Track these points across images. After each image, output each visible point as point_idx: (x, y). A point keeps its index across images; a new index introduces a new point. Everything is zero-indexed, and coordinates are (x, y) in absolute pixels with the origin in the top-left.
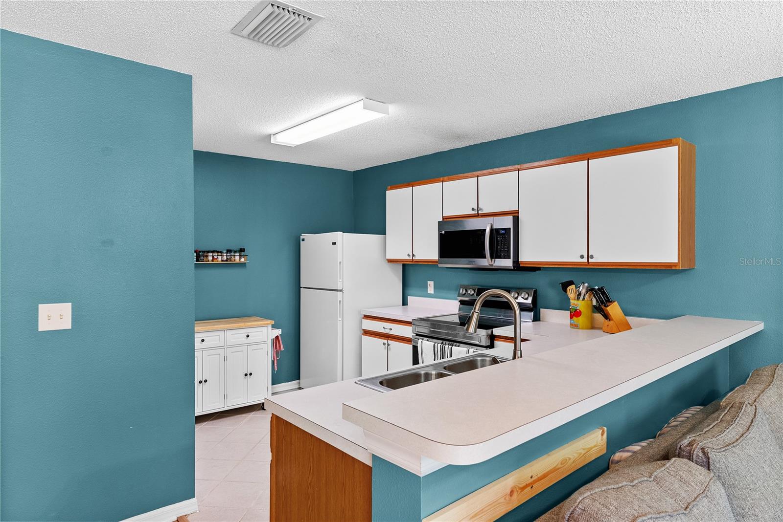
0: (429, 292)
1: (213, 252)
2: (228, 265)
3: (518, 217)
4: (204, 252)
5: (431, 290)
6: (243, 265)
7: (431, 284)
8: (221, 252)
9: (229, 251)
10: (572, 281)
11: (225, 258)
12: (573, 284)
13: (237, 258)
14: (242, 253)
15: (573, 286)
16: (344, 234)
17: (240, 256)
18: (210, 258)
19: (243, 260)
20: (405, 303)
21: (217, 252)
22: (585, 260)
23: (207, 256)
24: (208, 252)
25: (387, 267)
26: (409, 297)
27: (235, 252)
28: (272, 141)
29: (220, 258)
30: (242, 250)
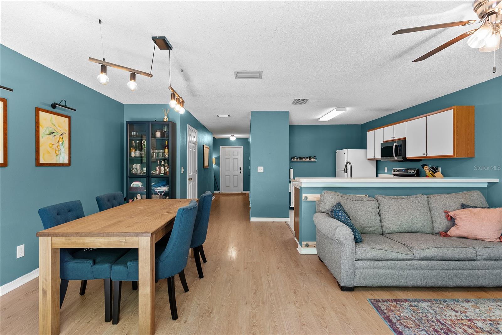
0: (385, 172)
1: (305, 157)
2: (310, 161)
3: (406, 140)
4: (302, 157)
5: (386, 171)
6: (315, 161)
7: (386, 168)
8: (308, 157)
9: (310, 157)
10: (426, 164)
11: (309, 159)
12: (426, 165)
13: (313, 159)
14: (315, 158)
15: (427, 166)
16: (348, 150)
17: (314, 159)
18: (304, 159)
19: (315, 160)
20: (377, 176)
21: (306, 157)
22: (425, 155)
23: (303, 159)
24: (303, 157)
25: (368, 162)
26: (379, 174)
27: (312, 157)
28: (319, 121)
29: (307, 159)
30: (315, 157)
